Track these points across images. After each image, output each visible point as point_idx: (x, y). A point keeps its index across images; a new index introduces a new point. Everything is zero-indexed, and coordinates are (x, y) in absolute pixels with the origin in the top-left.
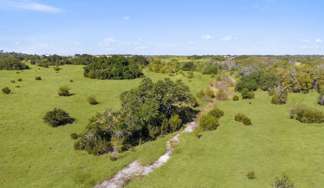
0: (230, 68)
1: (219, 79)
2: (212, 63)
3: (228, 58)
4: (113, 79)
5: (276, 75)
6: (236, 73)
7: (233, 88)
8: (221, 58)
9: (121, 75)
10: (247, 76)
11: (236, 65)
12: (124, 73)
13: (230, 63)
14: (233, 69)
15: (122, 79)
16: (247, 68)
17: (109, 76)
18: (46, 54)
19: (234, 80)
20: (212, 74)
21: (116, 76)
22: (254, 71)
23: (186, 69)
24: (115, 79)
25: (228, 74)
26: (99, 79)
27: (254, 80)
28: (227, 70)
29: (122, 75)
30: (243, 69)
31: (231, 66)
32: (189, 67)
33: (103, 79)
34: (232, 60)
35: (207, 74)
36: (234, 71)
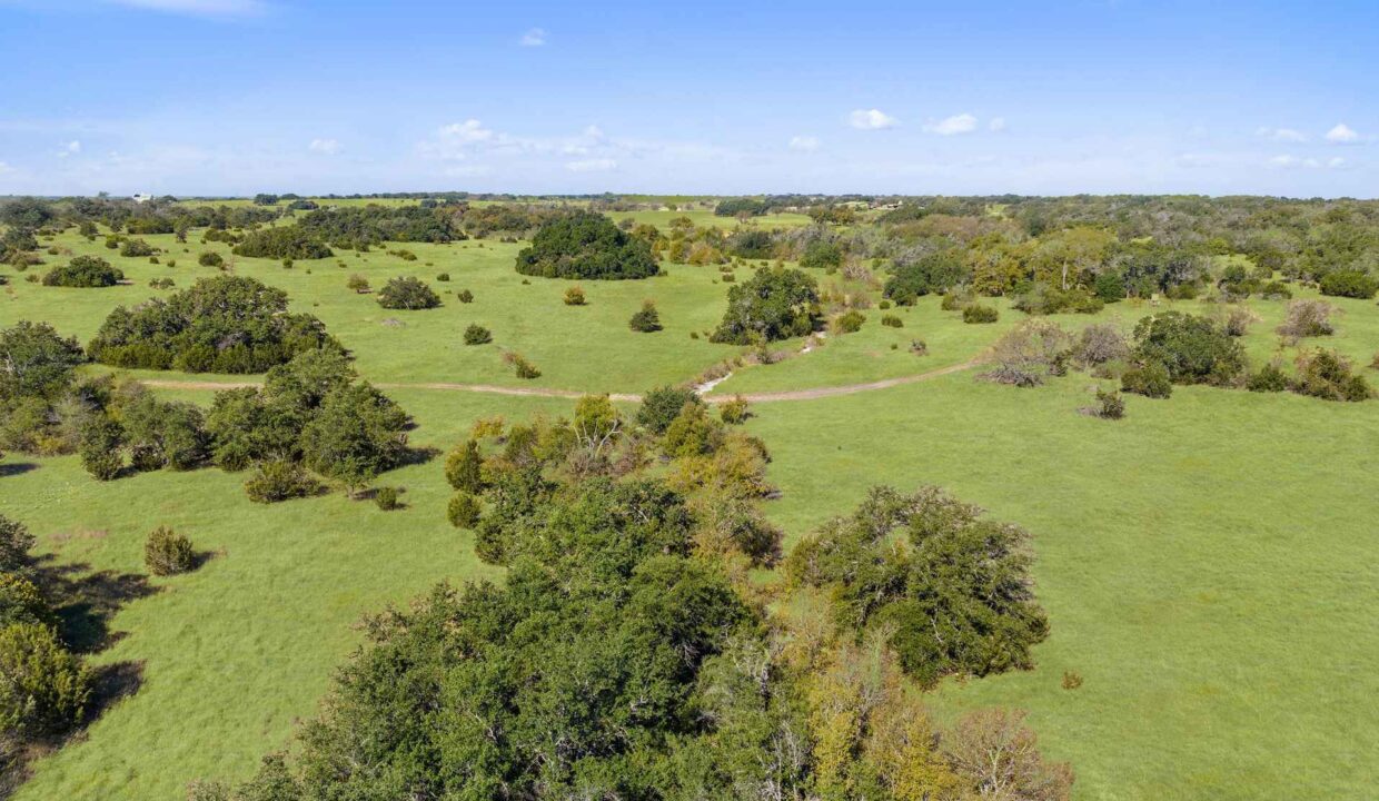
0: (872, 249)
1: (848, 277)
2: (819, 234)
3: (865, 210)
4: (602, 278)
5: (963, 263)
6: (887, 262)
7: (881, 293)
8: (839, 213)
9: (618, 268)
10: (909, 268)
11: (889, 240)
12: (625, 265)
13: (873, 235)
14: (881, 253)
15: (622, 278)
16: (912, 249)
17: (594, 270)
18: (136, 196)
19: (883, 278)
20: (830, 267)
21: (608, 272)
22: (926, 255)
23: (748, 252)
24: (608, 279)
25: (869, 264)
26: (571, 278)
27: (921, 275)
28: (863, 255)
29: (620, 270)
30: (903, 253)
31: (876, 245)
32: (758, 248)
33: (580, 279)
34: (878, 222)
35: (813, 266)
36: (884, 257)
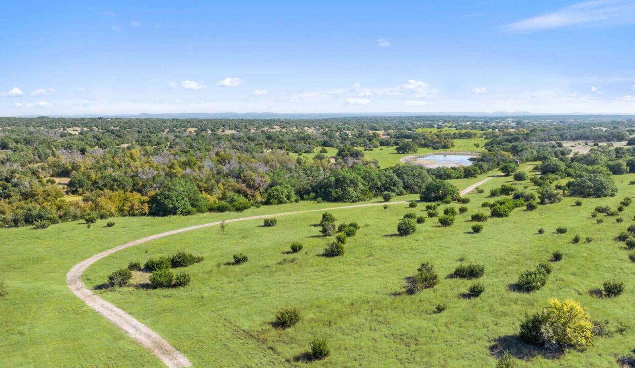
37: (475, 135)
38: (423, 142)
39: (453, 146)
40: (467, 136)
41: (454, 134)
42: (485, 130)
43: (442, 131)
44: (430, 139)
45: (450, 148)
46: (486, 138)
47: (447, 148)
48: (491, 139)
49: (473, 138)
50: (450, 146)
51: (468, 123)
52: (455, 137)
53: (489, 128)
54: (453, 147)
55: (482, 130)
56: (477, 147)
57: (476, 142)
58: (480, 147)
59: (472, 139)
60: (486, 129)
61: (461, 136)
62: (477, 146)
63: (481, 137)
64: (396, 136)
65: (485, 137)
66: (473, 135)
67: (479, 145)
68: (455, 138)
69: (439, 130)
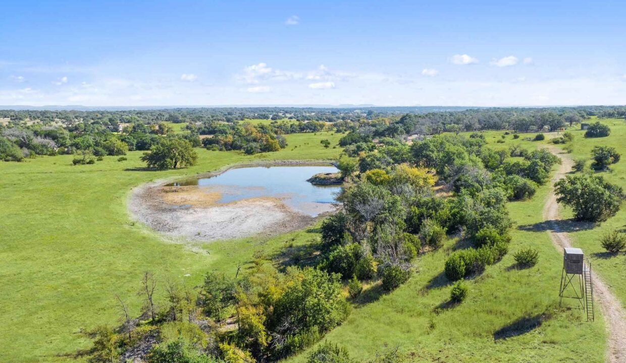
37: (322, 126)
38: (230, 138)
39: (283, 145)
40: (311, 129)
41: (291, 126)
42: (335, 121)
43: (276, 122)
44: (243, 133)
45: (276, 150)
46: (338, 131)
47: (272, 150)
48: (347, 132)
49: (318, 131)
50: (278, 146)
51: (313, 114)
52: (292, 130)
53: (338, 118)
54: (283, 147)
55: (330, 120)
56: (326, 147)
57: (324, 138)
58: (331, 146)
59: (318, 133)
60: (335, 119)
61: (302, 129)
62: (326, 144)
63: (330, 129)
64: (201, 131)
65: (335, 129)
66: (319, 127)
67: (329, 143)
68: (293, 132)
69: (273, 121)
